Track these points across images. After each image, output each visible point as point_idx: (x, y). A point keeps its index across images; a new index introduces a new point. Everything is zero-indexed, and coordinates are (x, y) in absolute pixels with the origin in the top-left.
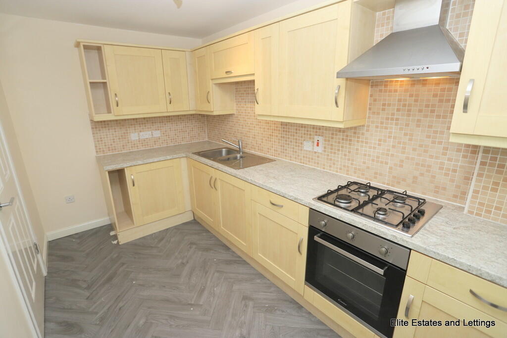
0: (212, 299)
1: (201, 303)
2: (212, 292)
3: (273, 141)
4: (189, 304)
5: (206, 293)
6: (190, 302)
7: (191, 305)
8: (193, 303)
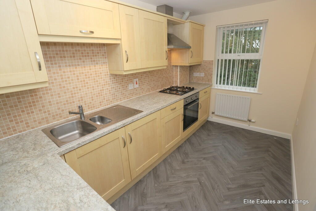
0: (191, 175)
1: (197, 179)
2: (186, 177)
3: (104, 95)
4: (200, 184)
5: (189, 180)
6: (199, 185)
7: (200, 183)
8: (199, 183)
